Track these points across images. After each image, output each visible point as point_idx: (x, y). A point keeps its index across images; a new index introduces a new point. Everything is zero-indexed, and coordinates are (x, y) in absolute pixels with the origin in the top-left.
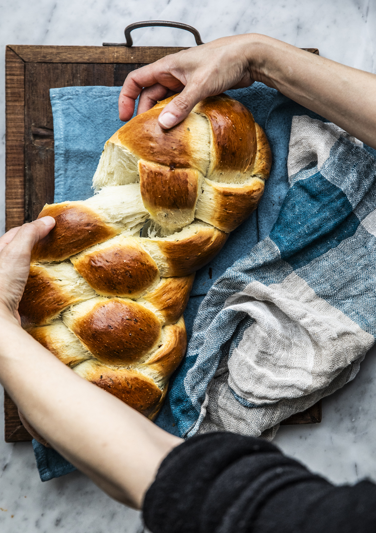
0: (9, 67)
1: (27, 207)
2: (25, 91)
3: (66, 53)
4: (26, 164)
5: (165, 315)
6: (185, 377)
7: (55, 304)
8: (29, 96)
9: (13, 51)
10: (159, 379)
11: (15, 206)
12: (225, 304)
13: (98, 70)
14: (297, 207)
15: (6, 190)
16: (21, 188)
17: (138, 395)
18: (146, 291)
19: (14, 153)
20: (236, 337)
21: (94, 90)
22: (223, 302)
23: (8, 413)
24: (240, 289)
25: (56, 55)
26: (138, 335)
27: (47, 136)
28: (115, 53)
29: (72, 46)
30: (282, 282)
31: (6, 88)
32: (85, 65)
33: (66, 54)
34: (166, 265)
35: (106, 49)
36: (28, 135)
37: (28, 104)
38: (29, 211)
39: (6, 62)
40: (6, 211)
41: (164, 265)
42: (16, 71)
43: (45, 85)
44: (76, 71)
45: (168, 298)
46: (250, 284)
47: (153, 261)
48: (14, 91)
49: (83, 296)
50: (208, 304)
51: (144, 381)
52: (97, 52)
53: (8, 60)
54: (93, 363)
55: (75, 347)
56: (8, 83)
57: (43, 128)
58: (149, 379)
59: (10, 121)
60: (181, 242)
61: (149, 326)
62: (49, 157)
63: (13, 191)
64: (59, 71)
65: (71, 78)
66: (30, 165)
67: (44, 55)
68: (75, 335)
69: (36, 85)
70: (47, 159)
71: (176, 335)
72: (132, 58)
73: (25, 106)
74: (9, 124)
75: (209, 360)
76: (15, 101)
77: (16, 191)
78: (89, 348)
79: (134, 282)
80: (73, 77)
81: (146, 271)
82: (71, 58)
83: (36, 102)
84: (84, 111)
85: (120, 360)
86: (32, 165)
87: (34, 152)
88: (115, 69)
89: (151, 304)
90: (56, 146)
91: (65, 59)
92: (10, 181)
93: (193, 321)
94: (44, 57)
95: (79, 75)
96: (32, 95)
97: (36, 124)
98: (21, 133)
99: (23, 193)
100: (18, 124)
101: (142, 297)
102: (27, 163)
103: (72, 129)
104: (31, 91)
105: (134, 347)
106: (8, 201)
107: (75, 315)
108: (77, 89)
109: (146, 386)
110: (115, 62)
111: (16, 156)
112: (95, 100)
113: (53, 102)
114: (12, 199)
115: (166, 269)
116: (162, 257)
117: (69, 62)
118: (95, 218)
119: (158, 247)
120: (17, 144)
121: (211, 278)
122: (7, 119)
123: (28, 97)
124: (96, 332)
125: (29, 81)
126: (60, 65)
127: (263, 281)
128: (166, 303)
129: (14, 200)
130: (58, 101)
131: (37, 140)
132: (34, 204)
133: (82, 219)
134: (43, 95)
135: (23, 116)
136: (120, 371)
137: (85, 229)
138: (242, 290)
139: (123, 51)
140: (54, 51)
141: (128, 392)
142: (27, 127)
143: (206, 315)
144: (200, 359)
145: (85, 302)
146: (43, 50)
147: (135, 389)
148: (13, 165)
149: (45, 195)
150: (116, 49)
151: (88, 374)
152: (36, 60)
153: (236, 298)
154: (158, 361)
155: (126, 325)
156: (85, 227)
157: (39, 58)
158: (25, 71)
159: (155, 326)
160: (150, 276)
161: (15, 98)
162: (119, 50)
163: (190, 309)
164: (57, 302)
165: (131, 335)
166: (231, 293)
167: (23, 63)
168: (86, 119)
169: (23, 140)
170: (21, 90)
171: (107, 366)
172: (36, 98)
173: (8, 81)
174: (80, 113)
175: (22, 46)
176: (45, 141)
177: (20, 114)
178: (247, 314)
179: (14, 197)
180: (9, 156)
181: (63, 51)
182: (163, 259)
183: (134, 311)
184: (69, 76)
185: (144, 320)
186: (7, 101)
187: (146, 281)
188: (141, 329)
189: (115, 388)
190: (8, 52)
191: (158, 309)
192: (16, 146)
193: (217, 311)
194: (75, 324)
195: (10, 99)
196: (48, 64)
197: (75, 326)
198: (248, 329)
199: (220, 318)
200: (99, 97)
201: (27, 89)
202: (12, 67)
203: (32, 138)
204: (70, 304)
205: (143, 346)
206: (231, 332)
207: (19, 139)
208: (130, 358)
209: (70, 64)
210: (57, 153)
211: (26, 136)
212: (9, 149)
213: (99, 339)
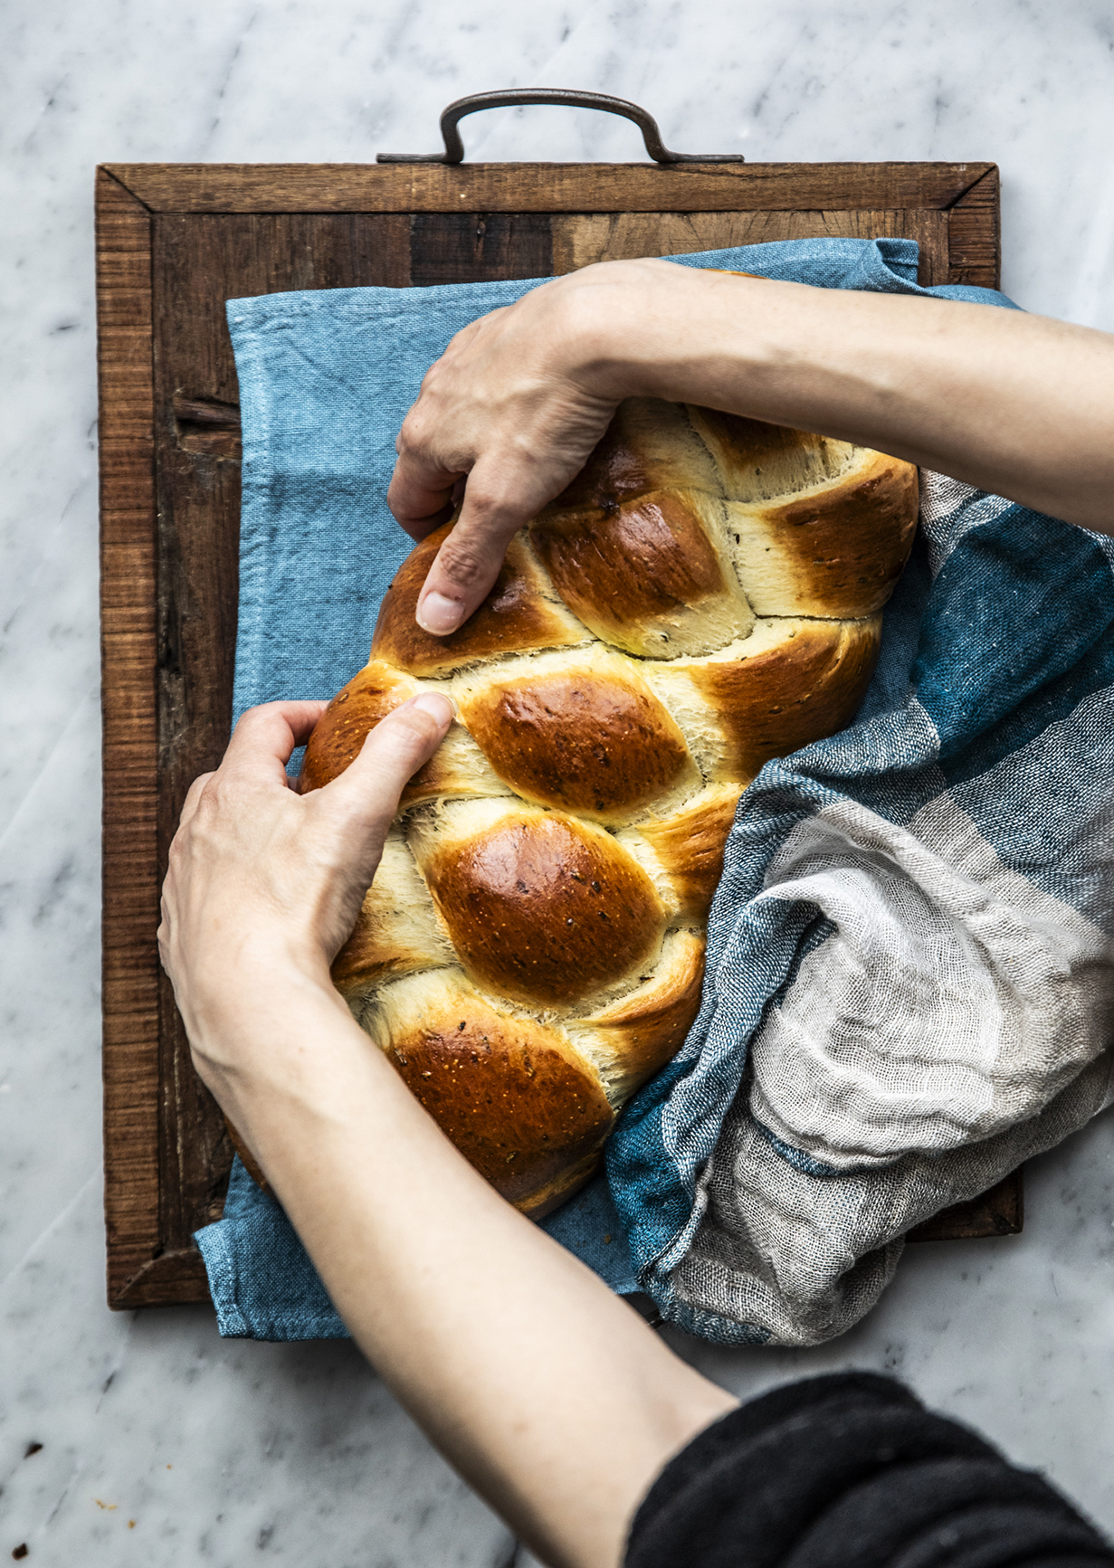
0: (106, 227)
1: (163, 628)
2: (153, 296)
3: (270, 184)
4: (159, 504)
8: (166, 309)
9: (117, 181)
10: (613, 1075)
11: (128, 626)
13: (363, 231)
15: (102, 580)
16: (146, 576)
19: (126, 474)
21: (353, 299)
23: (117, 1225)
25: (242, 190)
27: (219, 423)
28: (414, 184)
29: (289, 166)
31: (99, 286)
32: (326, 220)
33: (272, 187)
35: (388, 173)
36: (165, 421)
37: (163, 333)
38: (171, 642)
39: (99, 213)
40: (103, 642)
43: (211, 279)
44: (302, 234)
48: (122, 296)
52: (360, 180)
53: (102, 206)
56: (105, 274)
57: (209, 400)
59: (110, 384)
62: (226, 484)
63: (123, 583)
64: (250, 237)
65: (287, 255)
66: (170, 507)
67: (209, 191)
69: (186, 277)
70: (221, 491)
72: (463, 196)
73: (153, 337)
74: (110, 392)
76: (125, 324)
77: (130, 583)
80: (293, 253)
82: (286, 198)
83: (186, 326)
84: (328, 360)
86: (178, 509)
87: (182, 470)
88: (414, 229)
91: (269, 202)
92: (112, 556)
94: (208, 196)
95: (309, 248)
96: (174, 306)
97: (187, 391)
98: (143, 416)
99: (153, 590)
100: (135, 390)
102: (163, 503)
103: (294, 413)
104: (170, 295)
106: (109, 612)
108: (304, 298)
110: (413, 208)
111: (130, 482)
113: (236, 337)
114: (120, 606)
117: (280, 210)
120: (133, 447)
122: (101, 376)
123: (162, 311)
125: (166, 267)
126: (254, 218)
129: (125, 609)
130: (253, 336)
131: (190, 437)
132: (184, 618)
134: (207, 305)
135: (151, 368)
139: (436, 178)
140: (238, 179)
142: (162, 399)
146: (203, 177)
148: (121, 509)
149: (216, 592)
150: (415, 172)
152: (184, 206)
155: (566, 891)
157: (194, 201)
158: (152, 239)
161: (125, 317)
162: (424, 173)
167: (148, 215)
168: (332, 383)
169: (150, 437)
170: (142, 291)
172: (186, 316)
173: (104, 266)
174: (316, 366)
175: (142, 166)
176: (212, 437)
177: (141, 361)
178: (818, 908)
179: (126, 601)
181: (263, 179)
184: (281, 250)
186: (101, 325)
190: (102, 184)
192: (128, 454)
195: (110, 319)
196: (219, 216)
198: (814, 953)
201: (159, 290)
202: (114, 228)
203: (175, 430)
206: (785, 963)
207: (138, 434)
209: (283, 217)
210: (248, 484)
211: (158, 425)
212: (110, 461)
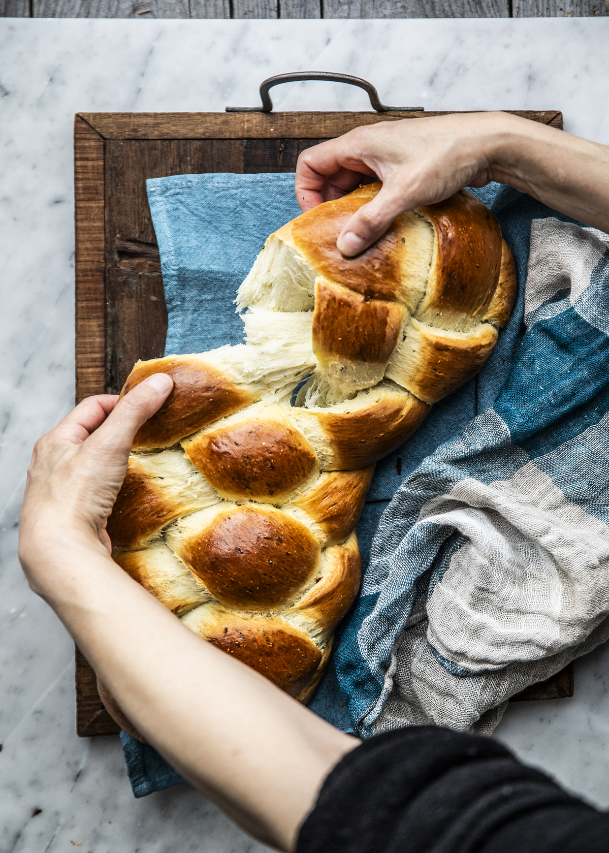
0: (80, 147)
1: (109, 365)
2: (105, 184)
3: (168, 123)
4: (107, 298)
5: (326, 530)
6: (359, 629)
7: (153, 515)
8: (111, 191)
9: (86, 122)
10: (316, 632)
11: (90, 364)
12: (421, 513)
13: (218, 149)
14: (537, 362)
15: (77, 339)
16: (100, 336)
17: (284, 658)
18: (297, 491)
19: (89, 281)
20: (438, 565)
21: (215, 179)
22: (417, 511)
23: (82, 690)
24: (444, 491)
25: (153, 127)
26: (283, 562)
27: (140, 253)
28: (246, 123)
29: (179, 114)
30: (511, 478)
31: (76, 179)
32: (198, 143)
33: (169, 125)
34: (329, 451)
35: (231, 117)
36: (111, 253)
37: (110, 205)
38: (113, 372)
39: (76, 139)
40: (77, 373)
41: (327, 451)
42: (90, 153)
43: (136, 175)
44: (185, 151)
45: (332, 503)
46: (461, 484)
47: (308, 445)
48: (88, 185)
49: (197, 502)
50: (395, 513)
51: (293, 635)
52: (217, 122)
53: (78, 136)
54: (213, 607)
55: (184, 584)
56: (79, 172)
57: (134, 241)
58: (300, 633)
59: (81, 232)
60: (352, 415)
61: (300, 548)
62: (143, 286)
63: (88, 340)
64: (157, 152)
65: (177, 162)
66: (113, 299)
67: (135, 127)
68: (185, 565)
69: (123, 174)
70: (140, 290)
71: (344, 562)
72: (272, 130)
73: (105, 207)
74: (81, 237)
75: (396, 603)
76: (90, 200)
77: (92, 340)
78: (206, 585)
79: (277, 476)
80: (180, 161)
81: (297, 460)
82: (177, 131)
83: (123, 201)
84: (202, 212)
85: (254, 602)
86: (117, 300)
87: (120, 279)
88: (246, 148)
89: (305, 512)
90: (164, 264)
91: (168, 133)
92: (82, 326)
93: (371, 541)
94: (135, 130)
95: (189, 158)
96: (116, 190)
97: (123, 236)
98: (99, 249)
99: (103, 344)
100: (95, 236)
101: (290, 502)
102: (109, 297)
103: (185, 238)
104: (114, 184)
105: (276, 581)
106: (80, 356)
107: (184, 532)
108: (189, 178)
109: (296, 644)
110: (245, 136)
111: (91, 285)
112: (217, 195)
113: (151, 199)
114: (86, 353)
115: (330, 458)
116: (322, 439)
117: (173, 137)
118: (218, 378)
119: (317, 422)
120: (94, 267)
121: (399, 474)
122: (76, 228)
123: (109, 193)
124: (217, 559)
125: (111, 169)
126: (159, 142)
127: (482, 477)
128: (327, 511)
129: (88, 354)
130: (160, 198)
131: (124, 261)
132: (120, 360)
133: (198, 381)
134: (134, 190)
135: (103, 224)
136: (256, 620)
137: (203, 397)
138: (448, 492)
139: (258, 120)
140: (151, 121)
141: (268, 654)
142: (109, 240)
143: (391, 531)
144: (383, 601)
145: (200, 512)
146: (132, 119)
147: (280, 648)
148: (87, 300)
149: (138, 346)
150: (246, 117)
151: (205, 625)
152: (122, 136)
153: (439, 503)
154: (315, 603)
155: (263, 547)
156: (203, 392)
157: (127, 133)
158: (105, 153)
159: (310, 549)
160: (303, 468)
161: (90, 196)
162: (251, 117)
163: (367, 521)
164: (156, 513)
165: (271, 564)
166: (430, 496)
167: (102, 140)
168: (205, 224)
169: (102, 261)
170: (99, 182)
171: (236, 613)
172: (122, 195)
173: (79, 168)
174: (196, 215)
175: (99, 114)
176: (136, 261)
177: (98, 220)
178: (457, 529)
179: (89, 350)
180: (81, 286)
181: (164, 121)
182: (324, 441)
183: (277, 525)
184: (174, 159)
185: (292, 538)
186: (77, 200)
187: (297, 475)
188: (287, 554)
189: (247, 648)
190: (78, 124)
191: (314, 521)
192: (91, 270)
193: (408, 524)
194: (185, 546)
195: (81, 197)
196: (141, 141)
197: (184, 551)
198: (458, 553)
199: (413, 536)
200: (224, 190)
201: (108, 181)
202: (84, 147)
203: (116, 257)
204: (177, 515)
205: (291, 579)
206: (431, 558)
207: (96, 260)
208: (271, 599)
209: (175, 141)
210: (166, 275)
211: (107, 254)
212: (81, 274)
213: (222, 570)
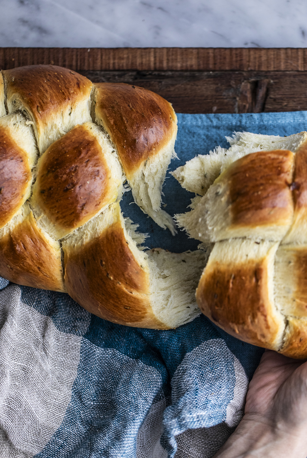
1: (156, 73)
4: (216, 72)
11: (158, 59)
15: (181, 48)
16: (182, 67)
19: (231, 58)
27: (256, 98)
36: (257, 75)
37: (300, 75)
38: (150, 76)
40: (151, 48)
57: (267, 94)
63: (179, 57)
66: (214, 77)
73: (298, 71)
74: (272, 52)
76: (304, 60)
77: (179, 60)
83: (303, 85)
86: (214, 81)
87: (233, 82)
92: (192, 52)
97: (271, 85)
98: (260, 66)
99: (175, 69)
100: (272, 63)
102: (217, 74)
106: (165, 51)
111: (228, 60)
120: (244, 62)
129: (166, 57)
131: (249, 86)
132: (160, 82)
135: (283, 70)
142: (268, 74)
148: (215, 57)
169: (249, 69)
176: (249, 95)
177: (286, 66)
179: (170, 58)
180: (228, 52)
192: (241, 60)
203: (253, 80)
207: (251, 64)
211: (255, 72)
212: (238, 52)
